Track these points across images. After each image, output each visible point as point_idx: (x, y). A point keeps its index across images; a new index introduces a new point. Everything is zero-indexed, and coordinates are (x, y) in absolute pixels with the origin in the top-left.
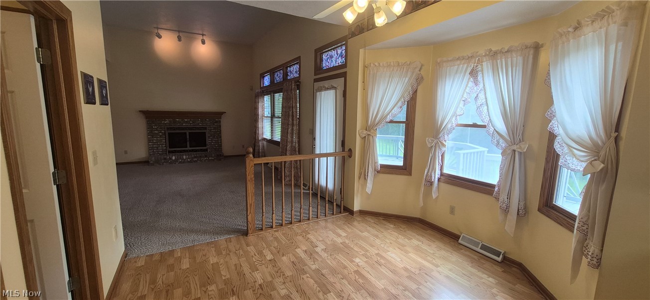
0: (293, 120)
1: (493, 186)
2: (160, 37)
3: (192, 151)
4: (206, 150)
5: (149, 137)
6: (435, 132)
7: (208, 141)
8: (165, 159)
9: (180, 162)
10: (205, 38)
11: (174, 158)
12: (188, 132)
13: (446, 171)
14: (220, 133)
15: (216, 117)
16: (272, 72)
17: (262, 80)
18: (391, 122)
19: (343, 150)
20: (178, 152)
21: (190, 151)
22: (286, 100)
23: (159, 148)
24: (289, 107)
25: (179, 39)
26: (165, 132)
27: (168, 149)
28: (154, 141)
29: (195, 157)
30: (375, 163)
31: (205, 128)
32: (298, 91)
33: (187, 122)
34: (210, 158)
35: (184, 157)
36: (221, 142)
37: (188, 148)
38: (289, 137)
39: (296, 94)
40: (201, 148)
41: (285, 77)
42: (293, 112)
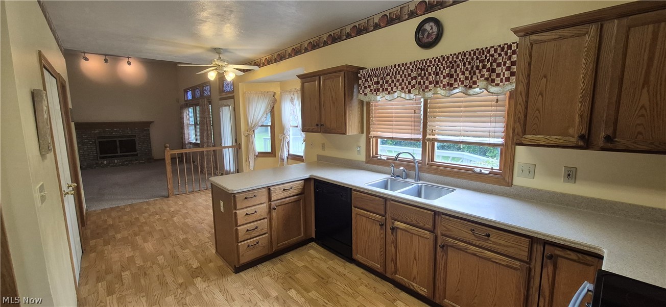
0: (207, 127)
1: (302, 157)
2: (87, 59)
3: (123, 156)
4: (137, 155)
5: (80, 145)
6: (282, 129)
7: (138, 147)
8: (97, 164)
9: (112, 166)
10: (130, 60)
11: (105, 162)
12: (118, 140)
13: (291, 152)
14: (150, 140)
15: (145, 126)
16: (193, 89)
17: (186, 94)
18: (262, 126)
19: (237, 144)
20: (109, 157)
21: (121, 156)
22: (202, 112)
23: (90, 155)
24: (204, 118)
25: (106, 61)
26: (95, 141)
27: (99, 155)
28: (85, 149)
29: (127, 161)
30: (254, 151)
31: (135, 136)
32: (210, 106)
33: (116, 131)
34: (141, 161)
35: (116, 161)
36: (151, 148)
37: (119, 154)
38: (205, 139)
39: (208, 108)
40: (132, 153)
41: (202, 94)
42: (207, 121)
